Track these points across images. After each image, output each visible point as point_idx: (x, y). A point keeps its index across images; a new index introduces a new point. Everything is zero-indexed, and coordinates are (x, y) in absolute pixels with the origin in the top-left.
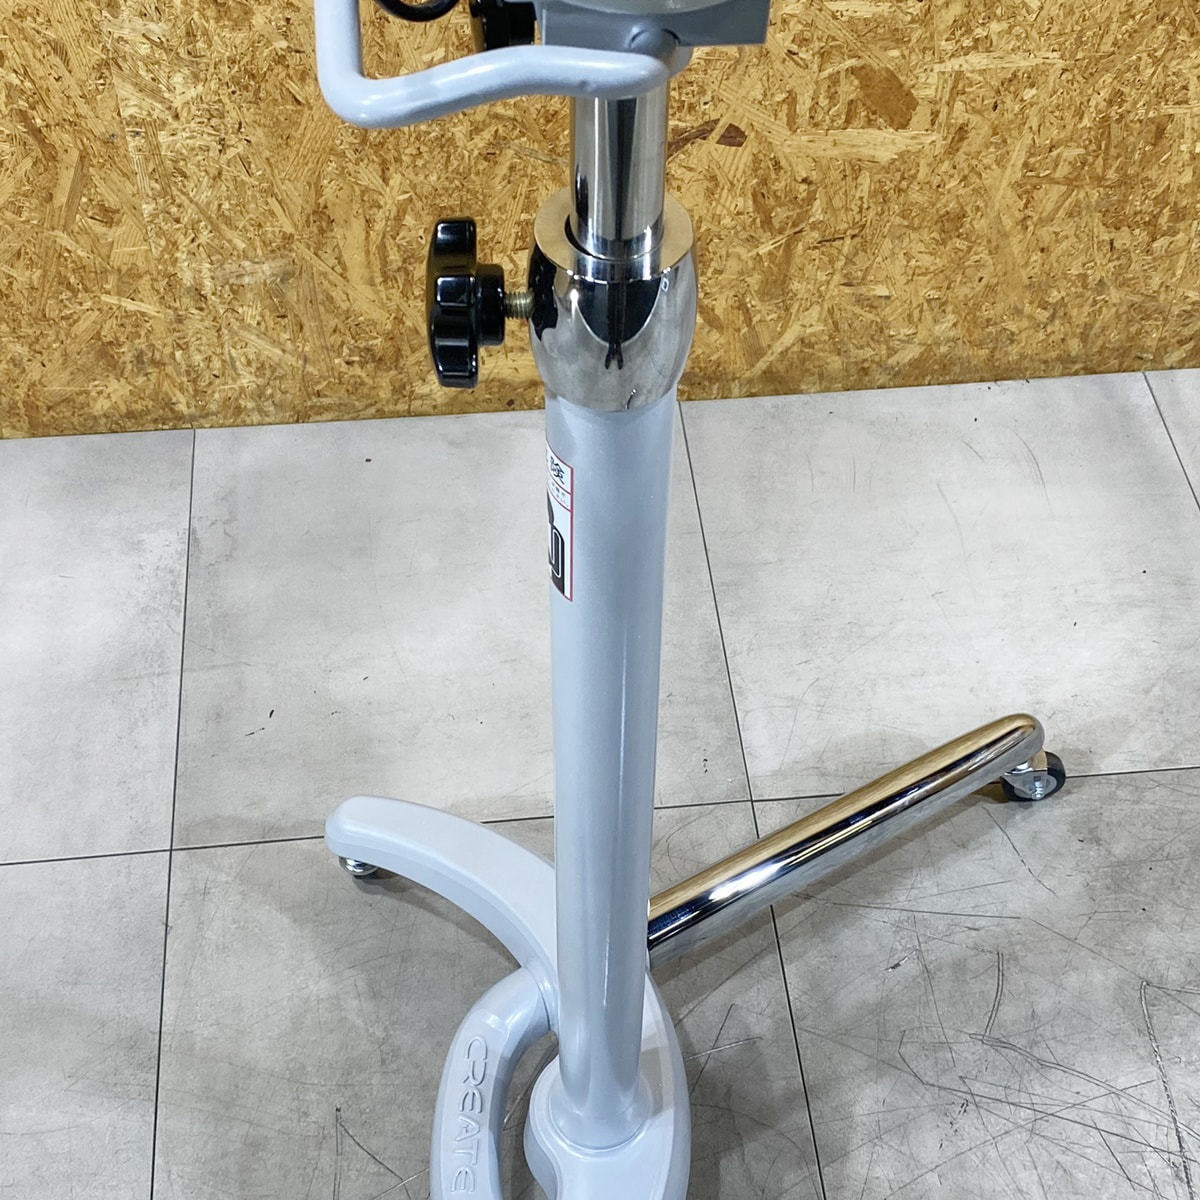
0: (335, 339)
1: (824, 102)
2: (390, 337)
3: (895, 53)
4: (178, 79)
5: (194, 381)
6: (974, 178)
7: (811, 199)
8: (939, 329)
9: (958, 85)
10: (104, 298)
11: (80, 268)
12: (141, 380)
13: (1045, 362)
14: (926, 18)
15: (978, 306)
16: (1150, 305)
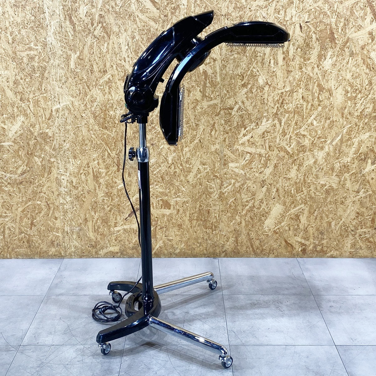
0: (87, 242)
1: (158, 205)
2: (95, 242)
3: (167, 197)
4: (68, 197)
5: (65, 249)
6: (182, 218)
7: (158, 220)
8: (182, 246)
9: (177, 203)
10: (54, 233)
11: (51, 227)
12: (57, 248)
13: (201, 254)
14: (170, 192)
15: (187, 242)
16: (216, 244)
